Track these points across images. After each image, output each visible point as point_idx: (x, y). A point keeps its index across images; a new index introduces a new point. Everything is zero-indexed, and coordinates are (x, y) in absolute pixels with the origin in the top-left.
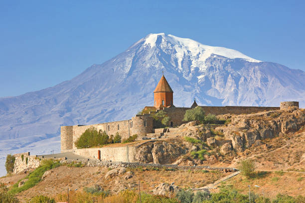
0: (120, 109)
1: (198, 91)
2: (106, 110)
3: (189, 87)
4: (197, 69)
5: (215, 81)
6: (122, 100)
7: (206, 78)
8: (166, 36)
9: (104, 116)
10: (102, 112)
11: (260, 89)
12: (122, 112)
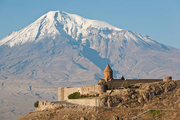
0: (31, 60)
1: (82, 49)
2: (22, 61)
3: (76, 46)
4: (81, 34)
5: (93, 42)
6: (32, 54)
7: (87, 40)
8: (61, 12)
9: (20, 66)
10: (19, 63)
11: (122, 48)
12: (32, 63)
